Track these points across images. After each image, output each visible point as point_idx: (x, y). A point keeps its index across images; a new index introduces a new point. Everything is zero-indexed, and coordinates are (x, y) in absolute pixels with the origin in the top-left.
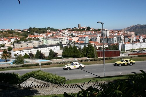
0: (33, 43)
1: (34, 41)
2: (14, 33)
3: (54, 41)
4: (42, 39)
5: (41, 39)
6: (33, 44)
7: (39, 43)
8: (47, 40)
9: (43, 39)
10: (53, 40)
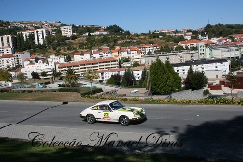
0: (182, 55)
1: (183, 53)
2: (161, 37)
3: (228, 51)
4: (202, 48)
5: (200, 49)
6: (181, 57)
7: (192, 57)
8: (212, 50)
9: (204, 48)
10: (227, 49)
